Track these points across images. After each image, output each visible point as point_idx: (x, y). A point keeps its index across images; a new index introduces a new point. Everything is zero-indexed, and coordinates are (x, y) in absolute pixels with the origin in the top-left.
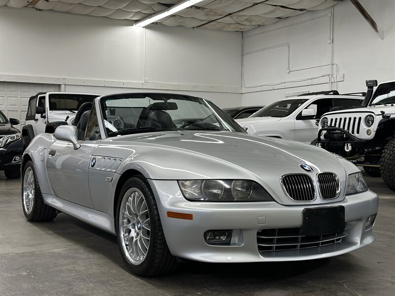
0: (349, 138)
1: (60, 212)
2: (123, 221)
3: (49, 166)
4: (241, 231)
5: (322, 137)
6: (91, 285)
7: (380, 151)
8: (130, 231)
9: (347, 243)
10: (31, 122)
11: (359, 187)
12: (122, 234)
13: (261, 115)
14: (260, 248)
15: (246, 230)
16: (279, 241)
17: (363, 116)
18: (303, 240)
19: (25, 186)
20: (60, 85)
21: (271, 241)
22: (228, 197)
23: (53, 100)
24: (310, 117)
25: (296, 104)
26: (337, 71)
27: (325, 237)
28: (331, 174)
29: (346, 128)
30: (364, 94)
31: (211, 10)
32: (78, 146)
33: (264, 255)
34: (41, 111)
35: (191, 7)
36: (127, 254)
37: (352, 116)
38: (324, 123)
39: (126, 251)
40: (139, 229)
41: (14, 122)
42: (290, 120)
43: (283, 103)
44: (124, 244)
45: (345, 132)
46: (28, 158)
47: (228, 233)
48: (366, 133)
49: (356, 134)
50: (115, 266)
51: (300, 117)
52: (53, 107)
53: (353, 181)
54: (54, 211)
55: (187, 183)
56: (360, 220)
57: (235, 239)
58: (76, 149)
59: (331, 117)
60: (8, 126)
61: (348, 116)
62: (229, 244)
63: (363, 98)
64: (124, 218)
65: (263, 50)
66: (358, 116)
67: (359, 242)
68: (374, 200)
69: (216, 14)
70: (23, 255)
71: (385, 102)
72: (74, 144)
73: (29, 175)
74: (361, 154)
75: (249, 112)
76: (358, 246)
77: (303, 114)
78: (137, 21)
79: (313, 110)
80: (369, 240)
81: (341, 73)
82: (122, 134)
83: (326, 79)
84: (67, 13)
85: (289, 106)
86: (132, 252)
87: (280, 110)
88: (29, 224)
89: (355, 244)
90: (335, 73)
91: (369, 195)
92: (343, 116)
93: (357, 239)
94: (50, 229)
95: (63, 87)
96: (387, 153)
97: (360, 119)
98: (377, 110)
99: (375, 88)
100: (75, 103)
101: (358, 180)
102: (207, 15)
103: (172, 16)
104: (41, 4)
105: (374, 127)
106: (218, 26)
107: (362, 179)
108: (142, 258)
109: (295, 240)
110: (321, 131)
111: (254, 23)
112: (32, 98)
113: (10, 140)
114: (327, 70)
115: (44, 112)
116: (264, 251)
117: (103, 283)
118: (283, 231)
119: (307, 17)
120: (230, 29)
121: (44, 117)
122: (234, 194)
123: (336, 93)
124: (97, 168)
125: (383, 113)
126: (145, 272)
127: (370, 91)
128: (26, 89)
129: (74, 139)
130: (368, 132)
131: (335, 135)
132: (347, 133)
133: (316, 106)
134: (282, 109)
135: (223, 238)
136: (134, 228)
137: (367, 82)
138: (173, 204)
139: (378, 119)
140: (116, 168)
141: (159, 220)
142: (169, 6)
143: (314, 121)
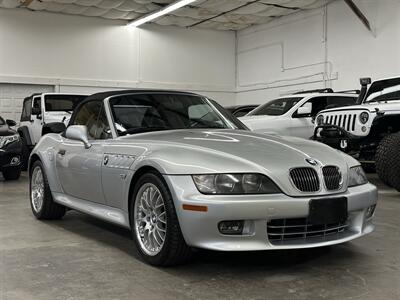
0: (345, 135)
1: (70, 209)
2: (137, 214)
3: (58, 165)
4: (252, 221)
5: (318, 135)
6: (111, 274)
7: (375, 148)
8: (144, 224)
9: (349, 231)
10: (27, 123)
11: (359, 179)
12: (137, 227)
13: (257, 114)
14: (270, 237)
15: (257, 220)
16: (287, 230)
17: (358, 113)
18: (309, 229)
19: (33, 185)
20: (53, 86)
21: (279, 231)
22: (239, 190)
23: (49, 101)
24: (306, 115)
25: (291, 102)
26: (331, 69)
27: (330, 226)
28: (334, 167)
29: (341, 126)
30: (358, 92)
31: (205, 9)
32: (89, 145)
33: (274, 243)
34: (37, 111)
35: (185, 6)
36: (143, 246)
37: (348, 113)
38: (320, 120)
39: (141, 243)
40: (154, 222)
41: (11, 123)
42: (286, 118)
43: (279, 102)
44: (139, 237)
45: (340, 129)
46: (36, 157)
47: (240, 223)
48: (361, 130)
49: (351, 131)
50: (130, 258)
51: (296, 115)
52: (49, 108)
53: (354, 175)
54: (64, 208)
55: (201, 177)
56: (361, 210)
57: (246, 229)
58: (87, 147)
59: (327, 115)
60: (5, 127)
61: (343, 113)
62: (241, 233)
63: (357, 96)
64: (138, 212)
65: (257, 48)
66: (353, 113)
67: (360, 230)
68: (373, 192)
69: (210, 13)
70: (41, 249)
71: (379, 99)
72: (85, 143)
73: (38, 175)
74: (357, 150)
75: (245, 110)
76: (359, 234)
77: (299, 112)
78: (130, 21)
79: (308, 108)
80: (369, 229)
81: (334, 71)
82: (131, 133)
83: (320, 77)
84: (61, 13)
85: (284, 104)
86: (148, 244)
87: (276, 108)
88: (38, 221)
89: (357, 232)
90: (328, 71)
91: (369, 187)
92: (338, 114)
93: (358, 228)
94: (60, 226)
95: (57, 87)
96: (382, 149)
97: (355, 116)
98: (371, 107)
99: (369, 86)
100: (70, 104)
101: (358, 173)
102: (201, 14)
103: (166, 15)
104: (34, 5)
105: (369, 124)
106: (212, 25)
107: (362, 172)
108: (158, 250)
109: (302, 229)
110: (317, 128)
111: (248, 22)
112: (26, 100)
113: (8, 141)
114: (320, 69)
115: (40, 113)
116: (273, 240)
117: (122, 272)
118: (291, 221)
119: (301, 15)
120: (224, 28)
121: (40, 118)
122: (244, 187)
123: (330, 91)
124: (110, 165)
125: (377, 110)
126: (161, 262)
127: (364, 89)
128: (20, 90)
129: (85, 138)
130: (363, 129)
131: (331, 133)
132: (343, 130)
133: (310, 104)
134: (277, 107)
135: (236, 229)
136: (149, 220)
137: (361, 80)
138: (187, 198)
139: (372, 116)
140: (130, 165)
141: (175, 214)
142: (163, 6)
143: (309, 119)
